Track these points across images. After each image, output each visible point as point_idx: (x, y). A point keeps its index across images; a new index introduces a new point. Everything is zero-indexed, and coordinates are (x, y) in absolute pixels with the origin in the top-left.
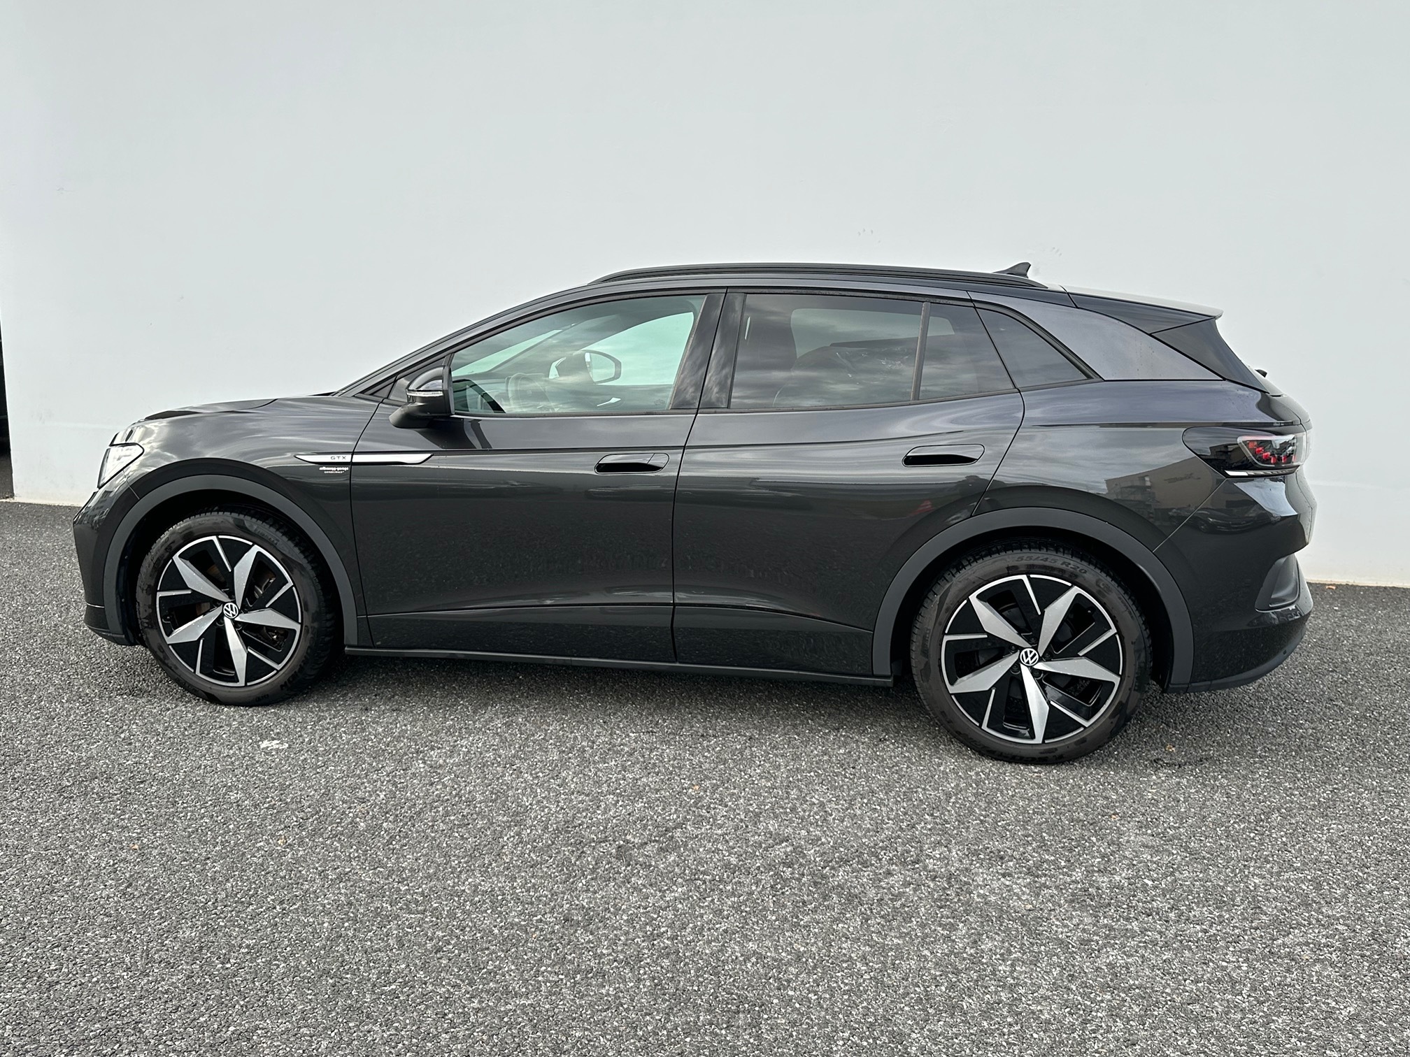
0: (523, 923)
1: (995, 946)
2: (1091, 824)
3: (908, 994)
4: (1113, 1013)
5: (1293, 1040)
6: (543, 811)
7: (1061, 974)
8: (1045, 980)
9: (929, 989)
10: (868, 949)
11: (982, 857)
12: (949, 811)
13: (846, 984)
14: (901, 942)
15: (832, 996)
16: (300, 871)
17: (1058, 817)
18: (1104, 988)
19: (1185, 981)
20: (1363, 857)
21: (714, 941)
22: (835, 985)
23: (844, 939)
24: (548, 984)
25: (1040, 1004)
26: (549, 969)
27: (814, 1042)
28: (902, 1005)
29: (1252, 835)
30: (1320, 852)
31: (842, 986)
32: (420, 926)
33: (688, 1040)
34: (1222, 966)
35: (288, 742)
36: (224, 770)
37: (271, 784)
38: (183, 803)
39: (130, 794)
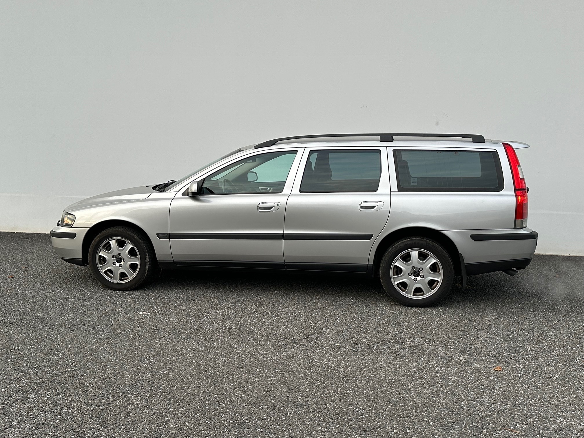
1: (434, 363)
3: (406, 375)
4: (476, 378)
6: (260, 331)
7: (457, 369)
9: (412, 374)
13: (384, 373)
15: (379, 375)
35: (150, 312)
36: (129, 321)
37: (150, 325)
38: (119, 331)
39: (96, 329)
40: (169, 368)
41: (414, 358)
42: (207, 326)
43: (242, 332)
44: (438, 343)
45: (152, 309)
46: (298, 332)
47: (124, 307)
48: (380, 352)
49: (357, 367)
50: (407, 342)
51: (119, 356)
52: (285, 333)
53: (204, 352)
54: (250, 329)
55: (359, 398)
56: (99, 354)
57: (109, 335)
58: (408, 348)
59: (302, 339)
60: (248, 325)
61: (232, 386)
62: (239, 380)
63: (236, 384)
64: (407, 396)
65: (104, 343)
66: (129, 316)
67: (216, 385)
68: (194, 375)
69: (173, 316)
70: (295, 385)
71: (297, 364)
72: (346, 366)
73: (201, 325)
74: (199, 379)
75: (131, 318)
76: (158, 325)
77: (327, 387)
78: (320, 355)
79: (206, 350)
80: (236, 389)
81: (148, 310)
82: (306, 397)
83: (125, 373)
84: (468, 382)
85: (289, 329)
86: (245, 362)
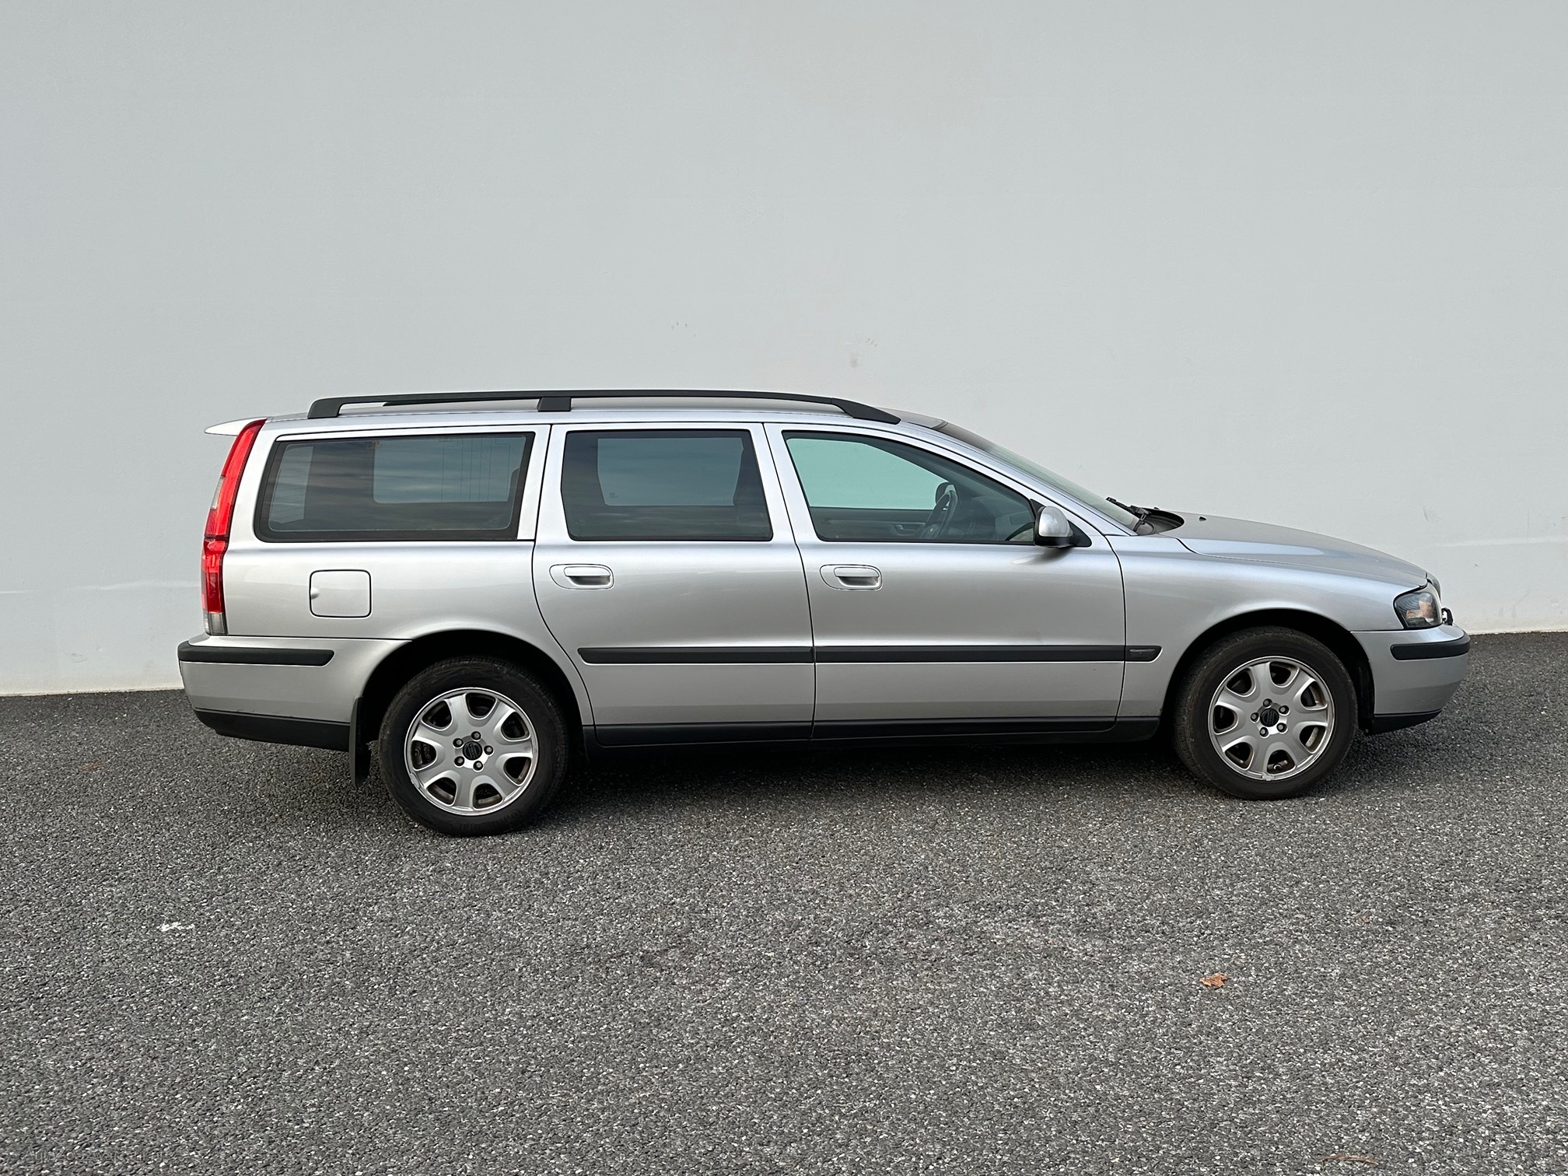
0: (592, 1034)
1: (1036, 974)
3: (987, 1022)
4: (1162, 1005)
6: (539, 940)
7: (1101, 986)
8: (1092, 992)
9: (1001, 1016)
10: (930, 995)
13: (930, 1025)
14: (955, 985)
15: (923, 1035)
18: (1143, 989)
21: (788, 1015)
22: (920, 1027)
23: (904, 992)
24: (657, 1077)
25: (1099, 1010)
26: (648, 1065)
28: (987, 1032)
31: (927, 1027)
32: (488, 1056)
35: (192, 922)
36: (136, 959)
37: (207, 964)
38: (114, 996)
39: (39, 998)
40: (313, 1105)
41: (980, 967)
42: (379, 947)
43: (490, 952)
44: (1011, 911)
45: (196, 910)
46: (648, 931)
47: (107, 913)
48: (889, 963)
49: (853, 1018)
50: (937, 921)
51: (141, 1086)
52: (614, 938)
53: (403, 1035)
54: (509, 939)
55: (909, 1122)
56: (72, 1087)
57: (87, 1015)
58: (949, 938)
59: (667, 950)
60: (499, 928)
61: (533, 1143)
62: (545, 1118)
63: (540, 1132)
64: (1026, 1090)
65: (78, 1044)
66: (131, 941)
67: (483, 1146)
68: (398, 1119)
69: (267, 925)
70: (714, 1108)
71: (687, 1035)
72: (823, 1021)
73: (363, 946)
74: (421, 1133)
75: (138, 947)
76: (230, 961)
77: (806, 1098)
78: (736, 994)
79: (406, 1026)
80: (548, 1151)
81: (183, 915)
82: (763, 1145)
83: (179, 1145)
84: (1148, 1019)
85: (618, 923)
86: (538, 1049)
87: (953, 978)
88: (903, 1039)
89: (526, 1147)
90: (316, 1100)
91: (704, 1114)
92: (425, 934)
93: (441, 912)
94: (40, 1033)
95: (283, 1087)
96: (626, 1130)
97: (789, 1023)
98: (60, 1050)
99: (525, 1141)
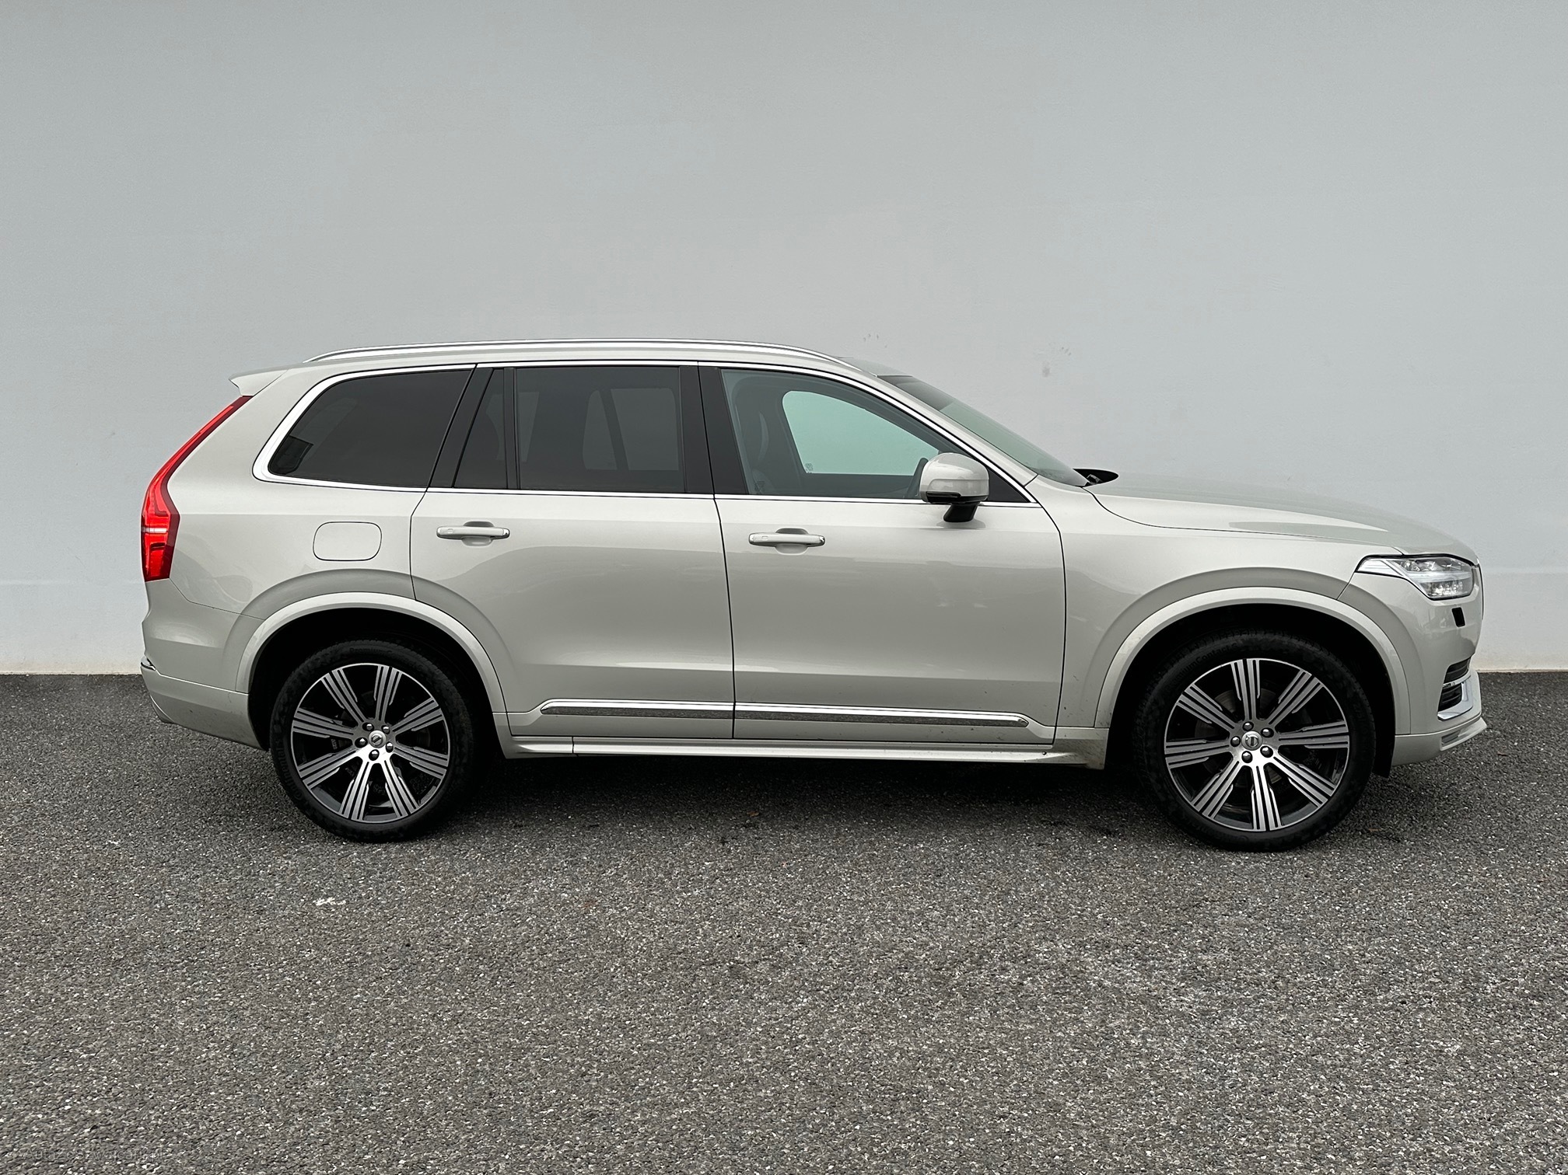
0: (659, 1043)
1: (1123, 1023)
2: (1184, 910)
3: (1053, 1070)
4: (1247, 1069)
5: (1412, 1076)
6: (642, 942)
7: (1189, 1041)
8: (1177, 1047)
9: (1071, 1065)
10: (1004, 1035)
11: (1089, 947)
12: (1046, 909)
13: (993, 1067)
14: (1032, 1027)
15: (982, 1078)
16: (411, 1017)
17: (1151, 906)
18: (1232, 1049)
19: (1305, 1037)
20: (1443, 919)
21: (854, 1042)
22: (982, 1069)
23: (978, 1029)
24: (705, 1094)
25: (1178, 1068)
26: (701, 1080)
27: (978, 1118)
28: (1051, 1080)
29: (1337, 908)
30: (1403, 918)
31: (989, 1069)
32: (557, 1055)
33: (858, 1127)
34: (1335, 1022)
35: (344, 899)
36: (286, 931)
37: (344, 940)
38: (255, 965)
40: (385, 1089)
41: (1066, 1009)
42: (497, 936)
45: (352, 887)
47: (277, 885)
48: (973, 995)
49: (916, 1052)
51: (248, 1054)
52: (711, 947)
53: (489, 1026)
54: (615, 937)
56: (191, 1050)
57: (227, 981)
60: (610, 925)
61: (568, 1149)
63: (578, 1138)
66: (287, 913)
68: (456, 1111)
69: (407, 906)
71: (749, 1053)
72: (885, 1052)
73: (484, 933)
74: (470, 1128)
75: (291, 919)
76: (364, 939)
78: (809, 1015)
79: (494, 1018)
80: (578, 1159)
81: (339, 891)
84: (1228, 1083)
85: (720, 930)
86: (605, 1053)
87: (1034, 1019)
88: (961, 1080)
89: (560, 1152)
90: (390, 1084)
91: (738, 1138)
92: (542, 926)
93: (564, 905)
94: (184, 994)
95: (367, 1068)
96: (658, 1147)
97: (851, 1051)
98: (194, 1012)
99: (561, 1146)
